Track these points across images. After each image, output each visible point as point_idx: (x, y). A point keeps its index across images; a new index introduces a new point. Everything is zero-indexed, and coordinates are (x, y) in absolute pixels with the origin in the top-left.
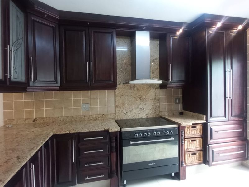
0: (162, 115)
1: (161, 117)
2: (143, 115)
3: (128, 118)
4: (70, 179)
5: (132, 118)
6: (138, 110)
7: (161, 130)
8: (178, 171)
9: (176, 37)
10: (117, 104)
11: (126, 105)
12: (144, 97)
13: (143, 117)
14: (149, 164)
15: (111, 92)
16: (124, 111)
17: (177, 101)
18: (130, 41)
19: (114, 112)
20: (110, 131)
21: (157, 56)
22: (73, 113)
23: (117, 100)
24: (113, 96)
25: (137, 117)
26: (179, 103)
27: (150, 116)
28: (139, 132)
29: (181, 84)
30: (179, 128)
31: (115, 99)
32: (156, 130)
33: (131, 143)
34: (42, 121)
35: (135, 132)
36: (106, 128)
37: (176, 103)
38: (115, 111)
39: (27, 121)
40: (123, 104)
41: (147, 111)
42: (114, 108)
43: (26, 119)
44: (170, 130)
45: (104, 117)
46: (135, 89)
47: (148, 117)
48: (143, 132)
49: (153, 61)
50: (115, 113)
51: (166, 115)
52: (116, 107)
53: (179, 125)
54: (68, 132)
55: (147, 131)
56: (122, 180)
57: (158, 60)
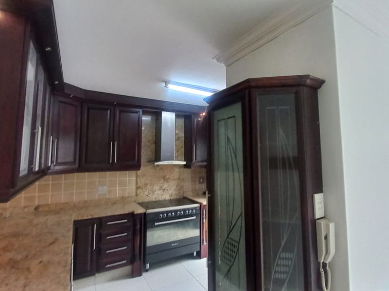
0: (185, 195)
1: (185, 198)
2: (167, 197)
3: (150, 200)
4: (89, 269)
5: (154, 200)
6: (161, 191)
7: (184, 210)
8: (198, 250)
9: (200, 119)
10: (138, 185)
11: (149, 186)
12: (168, 177)
13: (167, 199)
14: (173, 245)
15: (133, 173)
16: (146, 193)
17: (201, 180)
18: (155, 118)
19: (134, 194)
20: (136, 213)
21: (182, 135)
22: (86, 197)
23: (138, 180)
24: (135, 176)
25: (160, 199)
26: (203, 183)
27: (173, 197)
28: (163, 213)
29: (205, 164)
30: (200, 207)
31: (137, 180)
32: (180, 210)
33: (156, 224)
34: (46, 209)
35: (159, 213)
36: (131, 211)
37: (200, 183)
38: (136, 193)
39: (26, 210)
40: (146, 185)
41: (170, 192)
42: (135, 189)
43: (25, 207)
44: (192, 209)
45: (123, 200)
46: (158, 168)
47: (172, 198)
48: (167, 212)
49: (178, 139)
50: (137, 195)
51: (189, 195)
52: (138, 188)
53: (201, 204)
54: (90, 217)
55: (171, 212)
56: (145, 263)
57: (183, 139)
